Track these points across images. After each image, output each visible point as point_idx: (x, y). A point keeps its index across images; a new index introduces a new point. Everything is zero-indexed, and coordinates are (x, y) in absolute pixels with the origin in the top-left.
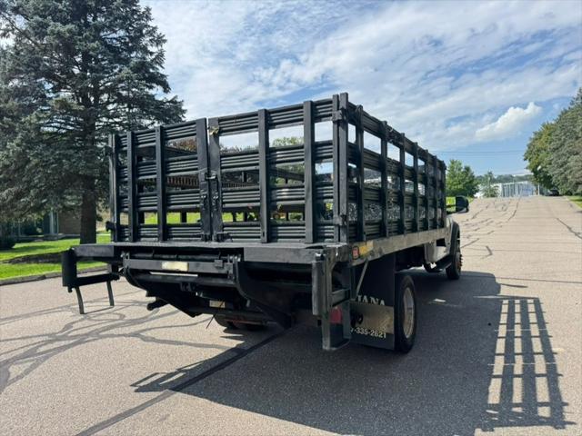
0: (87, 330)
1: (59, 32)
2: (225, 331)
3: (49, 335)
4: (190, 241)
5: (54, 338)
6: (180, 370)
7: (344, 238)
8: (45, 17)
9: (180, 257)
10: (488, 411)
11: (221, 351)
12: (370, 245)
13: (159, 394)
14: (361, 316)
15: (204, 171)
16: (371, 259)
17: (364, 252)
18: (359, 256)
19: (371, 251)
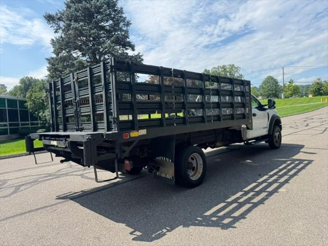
3: (48, 174)
6: (82, 191)
7: (116, 129)
12: (143, 132)
13: (64, 200)
14: (159, 168)
15: (74, 98)
16: (143, 138)
17: (136, 135)
18: (130, 138)
19: (144, 135)
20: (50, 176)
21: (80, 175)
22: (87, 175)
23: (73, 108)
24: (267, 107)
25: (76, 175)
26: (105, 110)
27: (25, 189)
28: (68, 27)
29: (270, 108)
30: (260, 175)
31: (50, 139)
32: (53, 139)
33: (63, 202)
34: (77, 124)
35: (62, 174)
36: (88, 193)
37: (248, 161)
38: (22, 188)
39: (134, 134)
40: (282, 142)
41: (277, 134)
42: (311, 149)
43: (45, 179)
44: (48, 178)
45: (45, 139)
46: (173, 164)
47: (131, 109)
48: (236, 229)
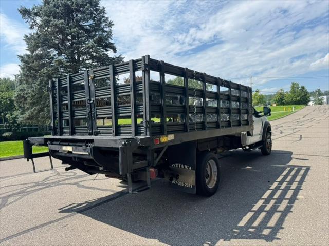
0: (54, 181)
2: (121, 183)
3: (35, 183)
4: (84, 135)
5: (38, 184)
6: (86, 202)
7: (148, 133)
9: (70, 144)
10: (234, 230)
11: (112, 193)
12: (171, 137)
13: (69, 214)
14: (179, 175)
17: (166, 141)
18: (161, 143)
19: (171, 140)
21: (76, 184)
22: (82, 183)
23: (86, 109)
24: (263, 114)
25: (70, 184)
26: (133, 112)
27: (15, 201)
28: (47, 23)
29: (265, 114)
31: (60, 144)
32: (64, 144)
33: (70, 216)
34: (90, 127)
35: (53, 183)
36: (94, 204)
37: (248, 167)
38: (10, 200)
39: (164, 139)
45: (52, 144)
47: (160, 112)
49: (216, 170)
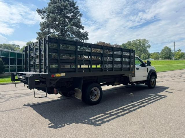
1: (52, 17)
6: (37, 103)
7: (48, 72)
8: (50, 13)
10: (85, 120)
12: (64, 74)
13: (27, 106)
15: (33, 55)
16: (63, 78)
17: (59, 76)
18: (55, 77)
19: (63, 76)
20: (27, 94)
21: (41, 95)
23: (33, 60)
24: (146, 65)
26: (44, 62)
27: (12, 100)
29: (148, 65)
30: (132, 101)
32: (21, 75)
34: (34, 68)
39: (58, 75)
40: (156, 85)
41: (153, 80)
42: (171, 90)
43: (24, 95)
44: (25, 95)
45: (18, 75)
46: (81, 92)
48: (101, 127)
49: (99, 92)
